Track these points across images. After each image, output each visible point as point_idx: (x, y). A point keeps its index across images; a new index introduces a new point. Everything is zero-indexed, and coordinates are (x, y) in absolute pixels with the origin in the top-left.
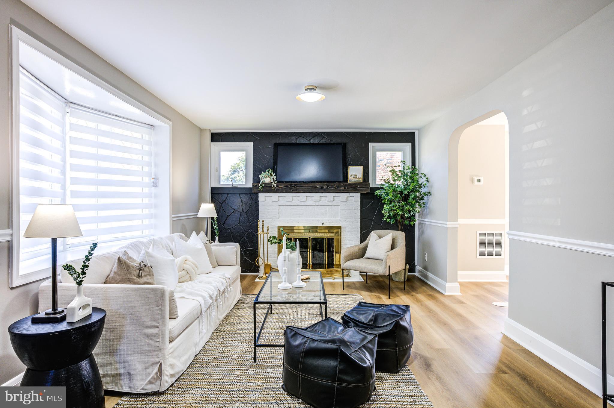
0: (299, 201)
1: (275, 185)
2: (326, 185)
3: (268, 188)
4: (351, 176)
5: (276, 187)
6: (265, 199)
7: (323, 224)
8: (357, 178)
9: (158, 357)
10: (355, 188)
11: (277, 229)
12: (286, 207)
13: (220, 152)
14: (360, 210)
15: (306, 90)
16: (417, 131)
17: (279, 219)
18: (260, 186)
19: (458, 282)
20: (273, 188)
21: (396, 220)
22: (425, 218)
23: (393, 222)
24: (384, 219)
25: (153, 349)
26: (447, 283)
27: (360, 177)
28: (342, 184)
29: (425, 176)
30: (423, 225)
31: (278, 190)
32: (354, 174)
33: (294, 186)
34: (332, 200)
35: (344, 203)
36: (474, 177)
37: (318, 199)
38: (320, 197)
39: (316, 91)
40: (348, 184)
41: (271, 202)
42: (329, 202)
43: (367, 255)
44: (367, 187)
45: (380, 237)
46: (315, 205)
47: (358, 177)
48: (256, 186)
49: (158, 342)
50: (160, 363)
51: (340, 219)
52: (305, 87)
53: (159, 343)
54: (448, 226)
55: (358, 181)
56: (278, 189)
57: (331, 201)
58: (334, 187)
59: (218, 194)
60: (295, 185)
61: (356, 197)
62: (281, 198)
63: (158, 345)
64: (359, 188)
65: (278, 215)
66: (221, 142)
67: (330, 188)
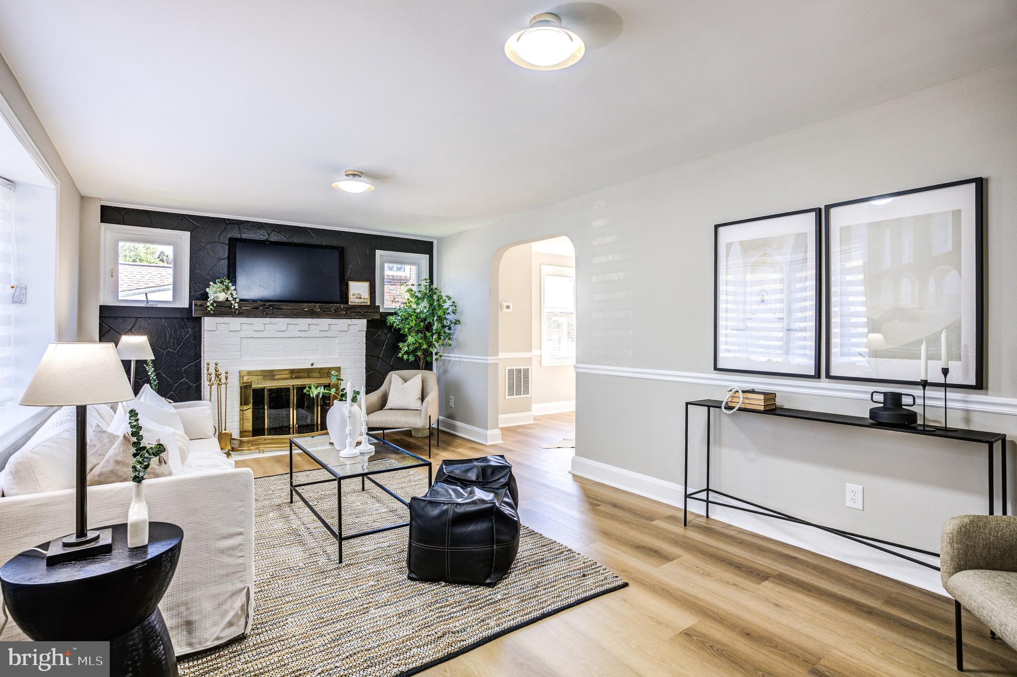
0: (275, 331)
1: (236, 305)
2: (319, 307)
3: (223, 309)
4: (353, 295)
5: (237, 307)
6: (217, 327)
7: (312, 365)
8: (361, 298)
9: (243, 581)
10: (360, 312)
11: (237, 374)
12: (254, 339)
13: (118, 241)
14: (366, 343)
15: (347, 175)
16: (436, 240)
17: (241, 360)
18: (208, 307)
19: (500, 428)
20: (233, 310)
21: (416, 356)
22: (449, 353)
23: (412, 358)
24: (400, 355)
25: (230, 570)
26: (488, 431)
27: (366, 297)
28: (342, 307)
29: (450, 298)
30: (446, 362)
31: (241, 313)
32: (357, 292)
33: (268, 308)
34: (327, 329)
35: (344, 334)
36: (503, 303)
37: (306, 327)
38: (309, 325)
39: (360, 179)
40: (348, 306)
41: (228, 332)
42: (322, 332)
43: (389, 405)
44: (376, 312)
45: (405, 380)
46: (301, 337)
47: (363, 298)
48: (200, 305)
49: (243, 556)
50: (247, 588)
51: (337, 356)
52: (346, 172)
53: (244, 558)
54: (489, 362)
55: (363, 303)
56: (241, 311)
57: (325, 331)
58: (331, 311)
59: (116, 318)
60: (270, 306)
61: (361, 324)
62: (244, 326)
63: (242, 563)
64: (366, 312)
65: (240, 353)
66: (124, 224)
67: (324, 311)
